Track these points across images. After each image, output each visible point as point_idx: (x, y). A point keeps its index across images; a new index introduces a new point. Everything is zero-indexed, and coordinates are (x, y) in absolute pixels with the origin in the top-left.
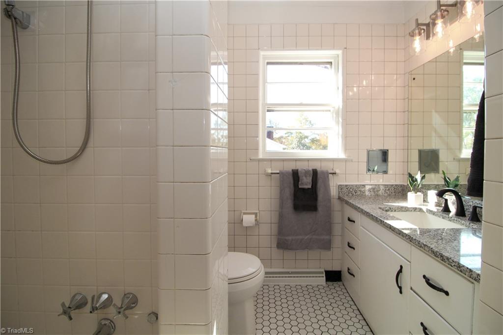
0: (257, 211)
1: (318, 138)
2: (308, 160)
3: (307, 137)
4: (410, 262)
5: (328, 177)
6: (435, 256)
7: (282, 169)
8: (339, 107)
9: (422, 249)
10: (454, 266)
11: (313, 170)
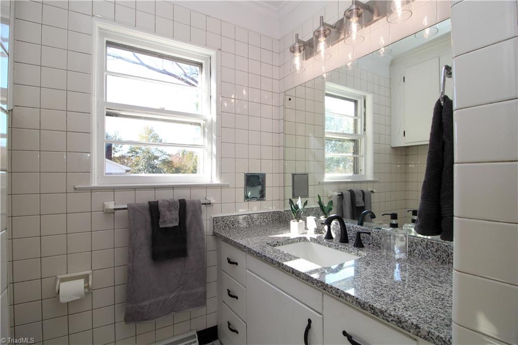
0: (89, 272)
1: (170, 159)
2: (173, 188)
3: (156, 158)
4: (321, 314)
5: (200, 208)
6: (363, 308)
7: (132, 202)
8: (212, 119)
9: (341, 299)
10: (392, 320)
11: (180, 201)
